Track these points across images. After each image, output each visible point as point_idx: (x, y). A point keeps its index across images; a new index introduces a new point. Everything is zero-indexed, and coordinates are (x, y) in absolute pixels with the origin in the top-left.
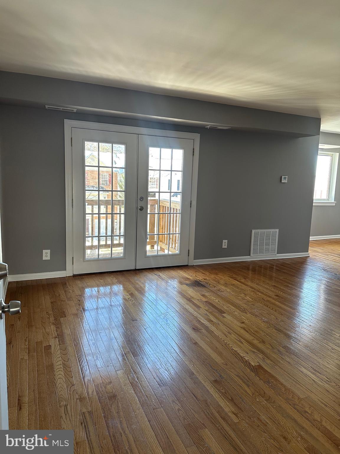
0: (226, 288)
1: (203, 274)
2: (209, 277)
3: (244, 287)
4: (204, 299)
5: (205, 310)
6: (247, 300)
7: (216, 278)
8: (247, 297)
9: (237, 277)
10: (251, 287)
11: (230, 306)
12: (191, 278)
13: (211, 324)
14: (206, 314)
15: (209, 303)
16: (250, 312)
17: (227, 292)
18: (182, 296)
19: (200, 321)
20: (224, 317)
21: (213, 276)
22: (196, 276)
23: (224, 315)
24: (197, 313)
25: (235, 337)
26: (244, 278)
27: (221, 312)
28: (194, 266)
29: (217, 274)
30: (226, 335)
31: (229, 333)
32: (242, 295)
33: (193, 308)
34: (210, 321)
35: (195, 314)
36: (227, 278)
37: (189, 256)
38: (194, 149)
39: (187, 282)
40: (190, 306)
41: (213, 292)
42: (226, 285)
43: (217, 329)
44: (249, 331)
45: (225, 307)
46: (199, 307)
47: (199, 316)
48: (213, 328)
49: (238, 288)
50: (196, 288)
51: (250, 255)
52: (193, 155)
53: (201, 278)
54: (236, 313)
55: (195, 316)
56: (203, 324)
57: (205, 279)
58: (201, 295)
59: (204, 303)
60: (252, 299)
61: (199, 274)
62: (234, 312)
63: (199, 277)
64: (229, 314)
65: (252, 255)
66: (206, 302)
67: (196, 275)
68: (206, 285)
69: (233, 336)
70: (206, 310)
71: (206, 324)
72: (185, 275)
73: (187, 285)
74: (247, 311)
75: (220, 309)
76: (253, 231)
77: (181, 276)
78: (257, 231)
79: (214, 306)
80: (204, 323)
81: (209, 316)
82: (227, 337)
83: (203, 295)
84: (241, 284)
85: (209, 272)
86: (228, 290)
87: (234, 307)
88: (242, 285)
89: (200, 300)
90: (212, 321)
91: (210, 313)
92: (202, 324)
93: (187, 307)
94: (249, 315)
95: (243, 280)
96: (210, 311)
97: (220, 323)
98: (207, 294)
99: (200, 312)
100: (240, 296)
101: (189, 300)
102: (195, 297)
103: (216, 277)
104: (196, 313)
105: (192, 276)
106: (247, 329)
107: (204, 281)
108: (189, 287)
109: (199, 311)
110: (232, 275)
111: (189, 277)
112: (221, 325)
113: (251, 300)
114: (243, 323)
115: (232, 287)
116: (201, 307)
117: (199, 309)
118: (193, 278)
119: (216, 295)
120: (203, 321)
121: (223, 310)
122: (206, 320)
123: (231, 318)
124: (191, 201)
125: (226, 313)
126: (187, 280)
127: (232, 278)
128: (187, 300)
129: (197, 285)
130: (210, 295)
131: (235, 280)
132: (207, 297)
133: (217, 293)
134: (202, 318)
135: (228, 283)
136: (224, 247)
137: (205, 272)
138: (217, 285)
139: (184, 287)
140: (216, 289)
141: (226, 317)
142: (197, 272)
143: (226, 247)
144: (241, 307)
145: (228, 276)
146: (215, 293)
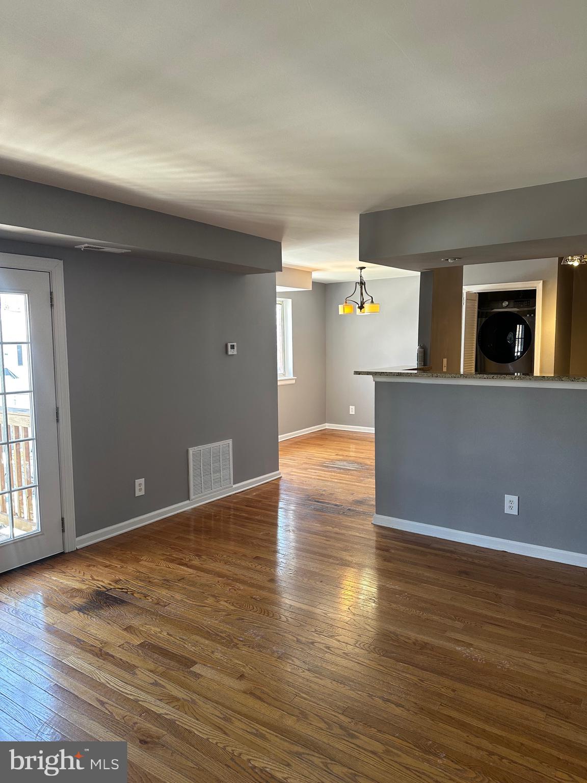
0: (172, 593)
1: (106, 569)
2: (123, 573)
3: (205, 578)
4: (137, 641)
5: (148, 673)
6: (224, 610)
7: (140, 572)
8: (222, 603)
9: (181, 556)
10: (220, 575)
11: (198, 638)
12: (84, 587)
13: (178, 709)
14: (156, 684)
15: (150, 648)
16: (242, 641)
17: (177, 601)
18: (77, 646)
19: (148, 711)
20: (197, 676)
21: (131, 568)
22: (94, 579)
23: (196, 669)
24: (134, 689)
25: (244, 727)
26: (197, 555)
27: (186, 663)
28: (79, 552)
29: (137, 560)
30: (221, 729)
31: (226, 719)
32: (210, 601)
34: (172, 700)
35: (130, 691)
36: (163, 565)
37: (63, 531)
38: (51, 293)
39: (79, 601)
40: (112, 673)
41: (148, 611)
42: (167, 583)
43: (197, 719)
44: (263, 696)
45: (191, 645)
46: (130, 668)
47: (142, 696)
48: (185, 721)
49: (193, 584)
50: (105, 613)
51: (188, 498)
53: (107, 581)
54: (218, 655)
55: (131, 697)
56: (159, 715)
57: (117, 582)
58: (125, 629)
59: (140, 652)
60: (233, 605)
61: (99, 570)
62: (213, 652)
63: (100, 579)
64: (208, 661)
65: (192, 497)
66: (142, 645)
67: (92, 577)
68: (125, 597)
69: (239, 726)
70: (151, 671)
71: (167, 714)
72: (65, 582)
73: (80, 609)
74: (235, 641)
75: (182, 656)
76: (191, 451)
77: (57, 587)
78: (196, 448)
79: (165, 653)
80: (161, 711)
81: (164, 687)
82: (225, 733)
83: (129, 629)
84: (196, 571)
85: (120, 560)
86: (178, 596)
87: (208, 639)
88: (200, 574)
89: (125, 645)
90: (178, 699)
91: (163, 675)
92: (157, 718)
93: (103, 677)
94: (244, 650)
95: (196, 562)
96: (161, 669)
97: (195, 697)
98: (136, 622)
99: (139, 682)
100: (205, 603)
101: (101, 653)
102: (111, 639)
103: (138, 568)
104: (129, 688)
105: (83, 581)
106: (258, 693)
107: (117, 586)
108: (88, 615)
109: (136, 681)
110: (169, 555)
111: (77, 585)
112: (200, 701)
113: (233, 608)
114: (242, 677)
115: (180, 585)
116: (136, 665)
117: (135, 674)
118: (88, 586)
119: (156, 619)
120: (157, 708)
121: (188, 656)
122: (161, 700)
123: (213, 671)
124: (57, 409)
125: (197, 663)
126: (76, 597)
127: (172, 561)
128: (97, 655)
129: (105, 603)
130: (146, 624)
131: (181, 567)
132: (140, 631)
133: (157, 612)
134: (149, 698)
135: (169, 577)
136: (138, 494)
137: (110, 562)
138: (149, 590)
139: (75, 620)
140: (150, 600)
141: (202, 676)
142: (91, 568)
143: (143, 493)
144: (221, 634)
145: (162, 558)
146: (153, 614)
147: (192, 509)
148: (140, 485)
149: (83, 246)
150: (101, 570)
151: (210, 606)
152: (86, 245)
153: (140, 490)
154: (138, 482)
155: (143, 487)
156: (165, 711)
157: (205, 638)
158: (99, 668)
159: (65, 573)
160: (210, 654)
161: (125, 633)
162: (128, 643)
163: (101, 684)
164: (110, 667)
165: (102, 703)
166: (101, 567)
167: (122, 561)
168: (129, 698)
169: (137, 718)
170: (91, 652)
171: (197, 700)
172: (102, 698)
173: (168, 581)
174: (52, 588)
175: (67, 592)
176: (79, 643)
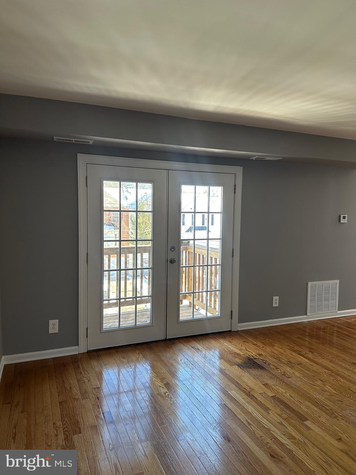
0: (294, 371)
1: (254, 346)
2: (264, 351)
3: (315, 367)
4: (271, 394)
5: (277, 415)
6: (328, 392)
7: (273, 353)
8: (327, 386)
9: (300, 349)
10: (326, 368)
11: (309, 404)
12: (241, 353)
13: (295, 445)
14: (281, 424)
15: (278, 400)
16: (341, 416)
17: (297, 377)
18: (236, 386)
19: (276, 439)
20: (309, 428)
21: (268, 349)
22: (247, 350)
23: (308, 423)
24: (268, 422)
25: (340, 473)
26: (311, 351)
27: (302, 418)
28: (239, 332)
29: (273, 346)
31: (327, 463)
32: (319, 383)
33: (258, 411)
34: (291, 437)
36: (288, 352)
37: (232, 318)
38: (235, 185)
39: (238, 360)
40: (254, 407)
41: (278, 378)
42: (290, 364)
43: (308, 456)
44: (355, 458)
45: (305, 407)
46: (266, 409)
47: (273, 428)
48: (300, 453)
49: (308, 369)
50: (254, 372)
51: (306, 314)
52: (235, 192)
53: (254, 353)
54: (323, 420)
55: (266, 426)
56: (283, 444)
57: (260, 355)
58: (264, 385)
59: (272, 401)
60: (335, 390)
61: (250, 346)
62: (320, 417)
63: (250, 350)
64: (315, 421)
65: (309, 314)
66: (273, 397)
67: (246, 348)
68: (265, 366)
69: (336, 471)
70: (278, 415)
71: (288, 445)
72: (231, 348)
73: (239, 366)
74: (336, 414)
75: (298, 412)
76: (310, 284)
77: (227, 349)
78: (313, 283)
79: (288, 407)
80: (285, 442)
81: (286, 428)
83: (266, 385)
84: (309, 361)
86: (297, 374)
87: (317, 407)
88: (312, 363)
90: (295, 439)
91: (285, 419)
92: (282, 445)
93: (250, 409)
94: (342, 422)
95: (310, 355)
96: (285, 415)
97: (306, 441)
98: (270, 382)
99: (271, 419)
100: (316, 383)
101: (249, 394)
102: (255, 388)
103: (273, 350)
104: (265, 420)
105: (241, 350)
106: (351, 454)
107: (260, 358)
108: (243, 370)
109: (269, 418)
110: (292, 347)
111: (238, 351)
112: (310, 445)
113: (335, 392)
114: (340, 440)
115: (299, 367)
116: (270, 408)
117: (268, 413)
118: (243, 353)
119: (283, 384)
120: (281, 438)
121: (302, 413)
122: (284, 435)
123: (319, 429)
124: (233, 250)
125: (308, 420)
126: (237, 358)
127: (295, 351)
128: (247, 394)
129: (253, 366)
130: (276, 385)
131: (299, 356)
132: (273, 389)
133: (283, 379)
134: (277, 431)
135: (291, 360)
136: (274, 305)
137: (256, 342)
138: (279, 365)
139: (236, 371)
140: (280, 371)
141: (312, 429)
142: (246, 343)
143: (277, 305)
144: (326, 407)
145: (288, 348)
146: (281, 380)
147: (308, 321)
148: (276, 300)
149: (255, 158)
150: (251, 346)
151: (318, 386)
152: (257, 157)
153: (276, 303)
154: (275, 298)
155: (278, 301)
156: (287, 443)
157: (315, 406)
158: (248, 402)
159: (231, 342)
160: (317, 417)
161: (263, 387)
162: (265, 393)
163: (249, 412)
164: (255, 404)
165: (249, 424)
166: (251, 344)
167: (263, 343)
168: (264, 426)
169: (268, 440)
170: (243, 391)
171: (307, 444)
172: (249, 421)
173: (291, 363)
174: (224, 349)
175: (232, 354)
176: (238, 385)
